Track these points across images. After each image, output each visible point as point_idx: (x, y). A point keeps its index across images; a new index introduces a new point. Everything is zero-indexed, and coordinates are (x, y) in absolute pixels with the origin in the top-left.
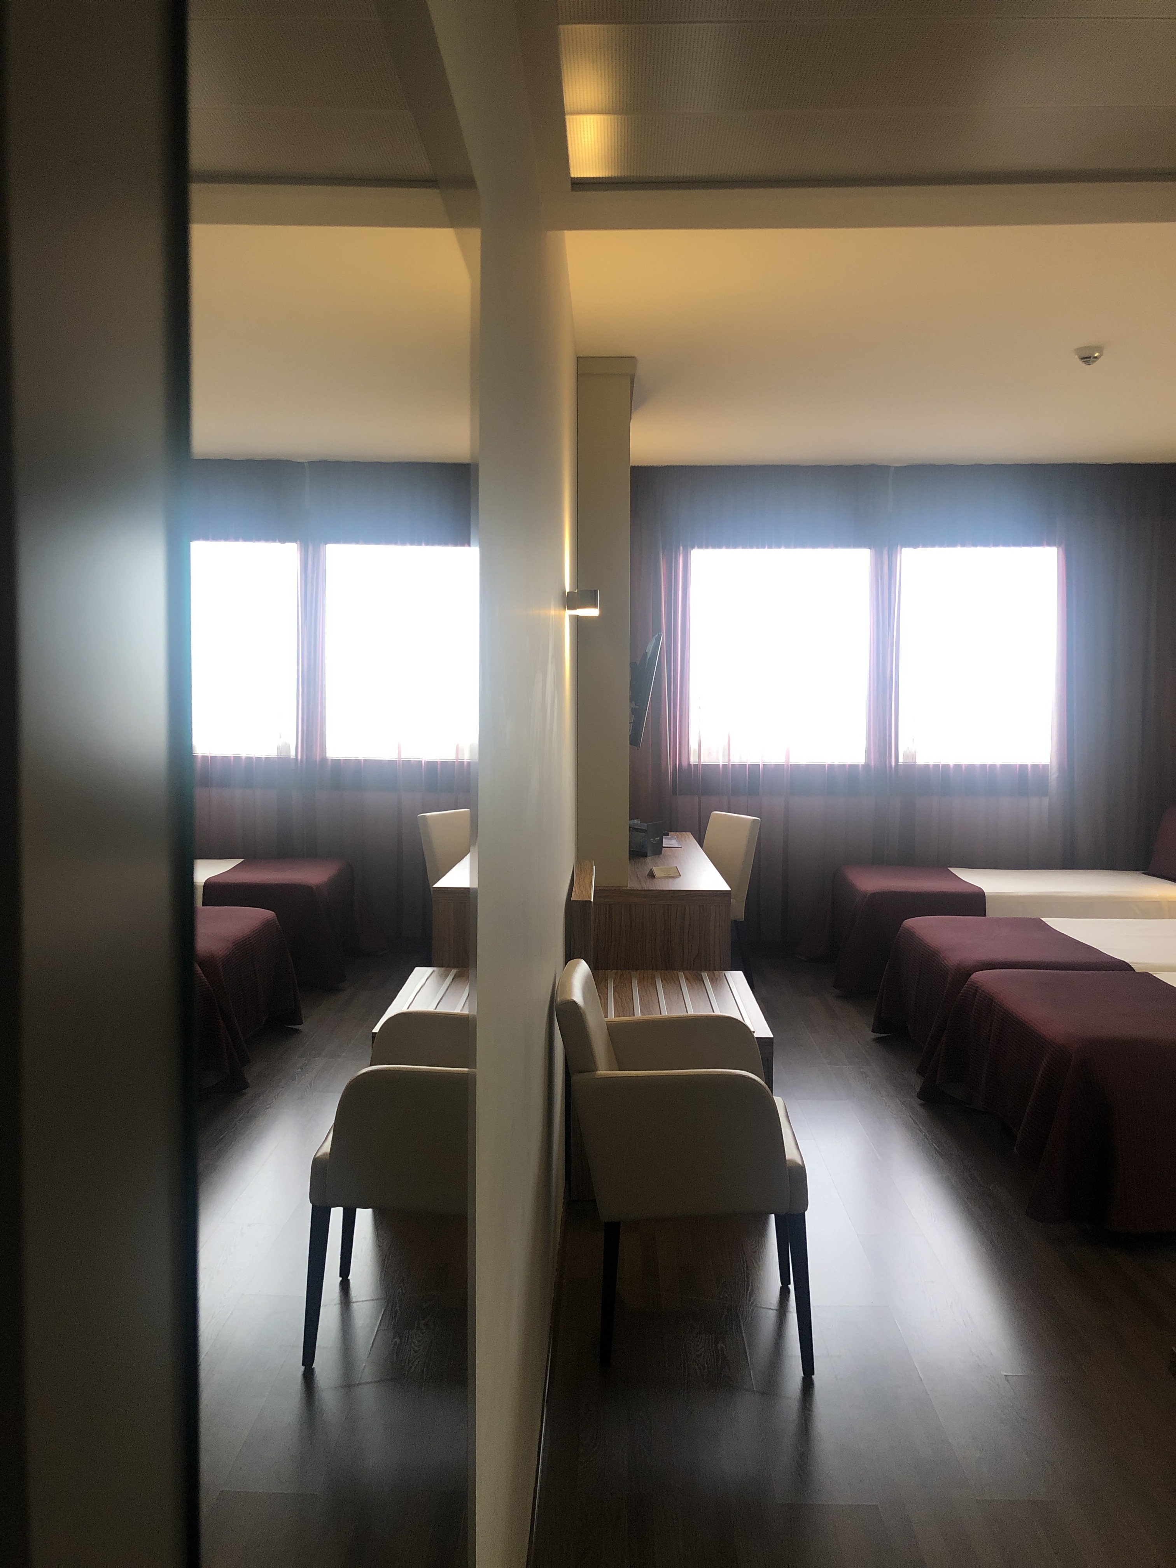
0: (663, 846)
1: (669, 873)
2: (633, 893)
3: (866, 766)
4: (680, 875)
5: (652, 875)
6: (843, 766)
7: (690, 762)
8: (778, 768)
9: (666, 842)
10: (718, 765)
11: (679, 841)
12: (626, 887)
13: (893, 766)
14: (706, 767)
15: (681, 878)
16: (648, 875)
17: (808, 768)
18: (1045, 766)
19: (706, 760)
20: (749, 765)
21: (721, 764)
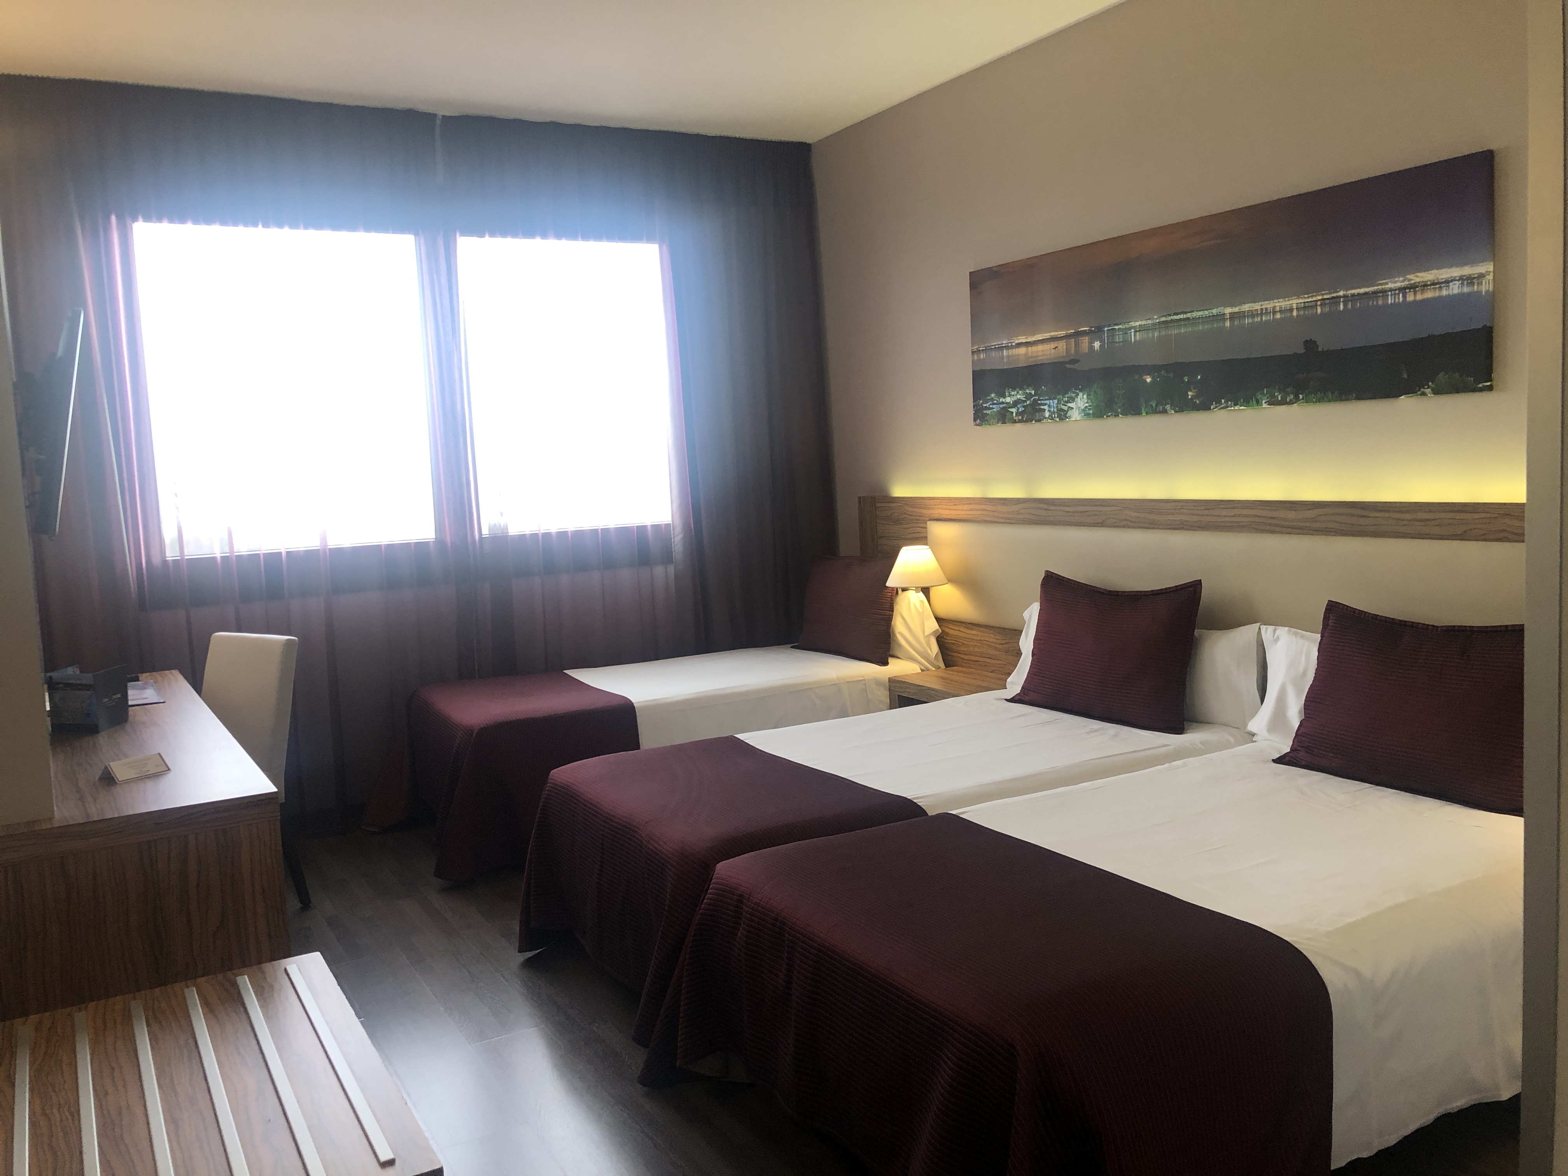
0: (130, 703)
1: (144, 769)
2: (67, 832)
3: (440, 541)
4: (169, 769)
5: (108, 779)
6: (406, 546)
7: (166, 557)
8: (310, 555)
9: (136, 695)
10: (214, 558)
11: (159, 691)
12: (51, 819)
13: (477, 541)
14: (195, 563)
15: (170, 775)
16: (100, 779)
17: (357, 551)
18: (667, 525)
19: (192, 551)
20: (264, 554)
21: (218, 555)
